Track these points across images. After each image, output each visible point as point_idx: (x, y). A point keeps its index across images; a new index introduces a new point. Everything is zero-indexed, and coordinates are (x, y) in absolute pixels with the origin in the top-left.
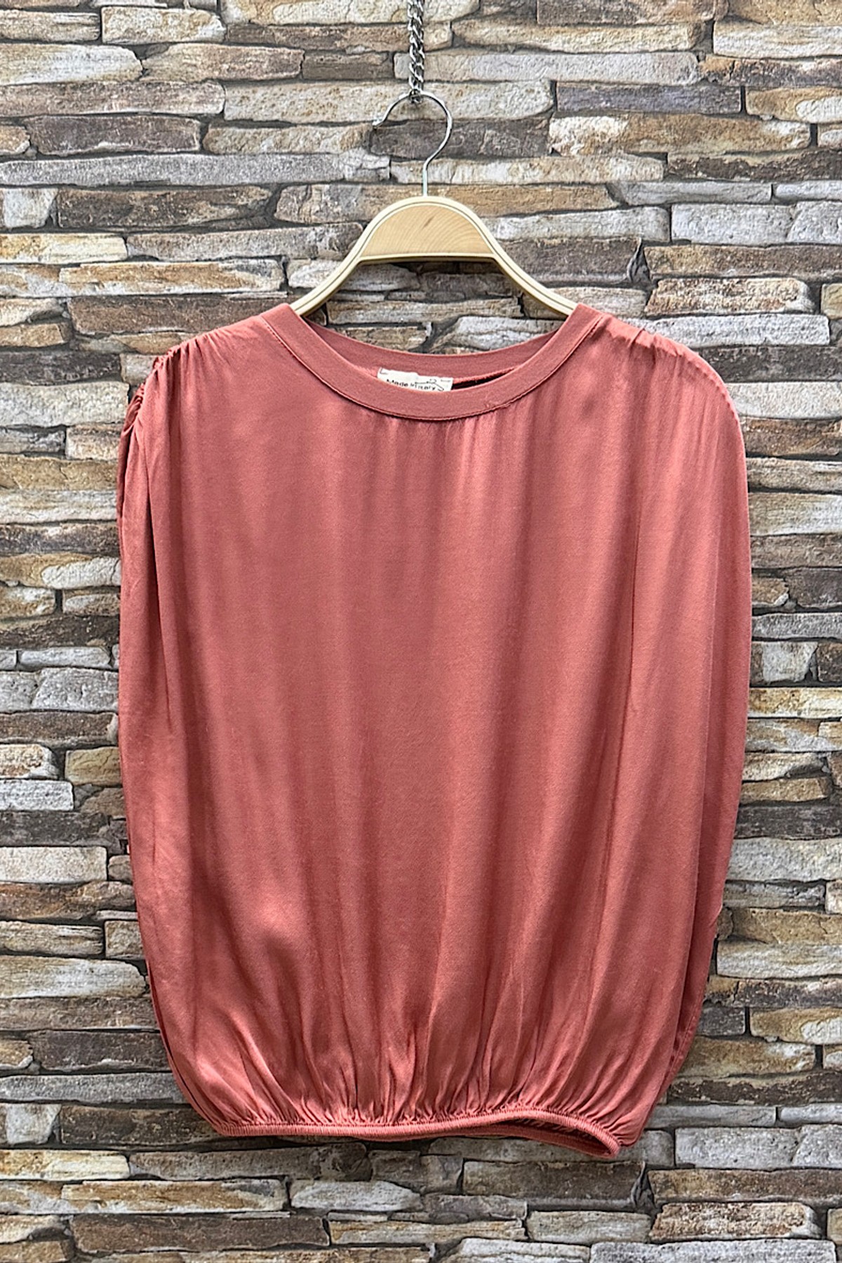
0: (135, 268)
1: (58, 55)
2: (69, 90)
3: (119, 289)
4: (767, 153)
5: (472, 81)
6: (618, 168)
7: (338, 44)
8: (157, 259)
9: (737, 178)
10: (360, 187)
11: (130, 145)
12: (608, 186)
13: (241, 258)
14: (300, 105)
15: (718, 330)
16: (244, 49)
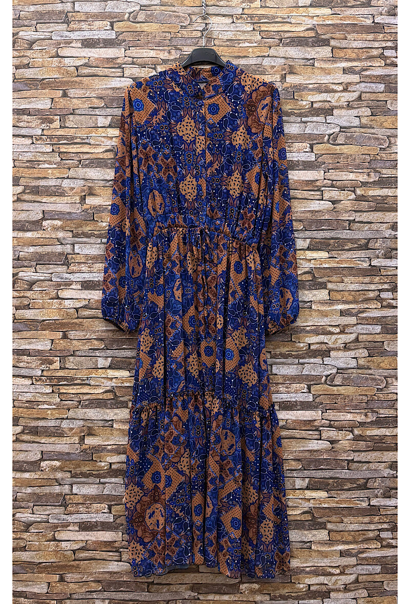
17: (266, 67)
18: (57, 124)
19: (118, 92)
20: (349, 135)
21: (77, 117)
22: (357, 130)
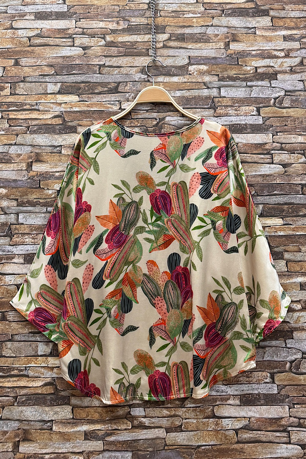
0: (81, 104)
1: (63, 49)
2: (65, 58)
3: (77, 109)
4: (244, 74)
5: (169, 56)
6: (207, 78)
7: (134, 47)
8: (87, 101)
9: (237, 81)
10: (140, 83)
11: (81, 72)
12: (204, 83)
13: (109, 101)
14: (125, 62)
15: (234, 120)
16: (110, 48)
17: (210, 36)
18: (7, 91)
19: (68, 60)
20: (294, 98)
21: (28, 85)
22: (302, 93)
